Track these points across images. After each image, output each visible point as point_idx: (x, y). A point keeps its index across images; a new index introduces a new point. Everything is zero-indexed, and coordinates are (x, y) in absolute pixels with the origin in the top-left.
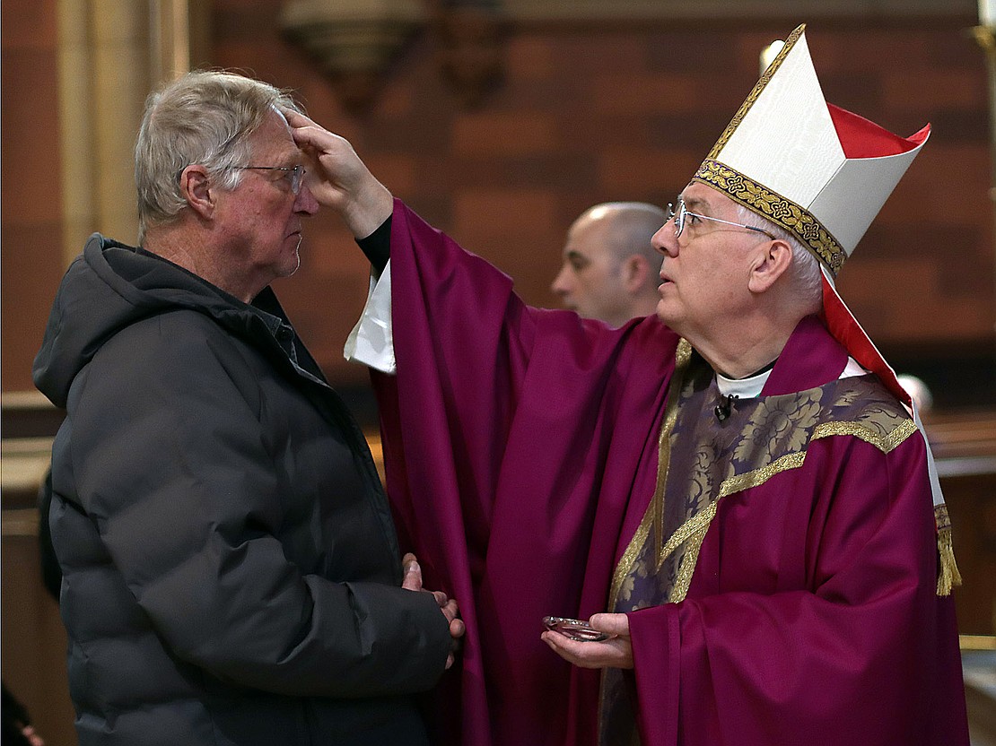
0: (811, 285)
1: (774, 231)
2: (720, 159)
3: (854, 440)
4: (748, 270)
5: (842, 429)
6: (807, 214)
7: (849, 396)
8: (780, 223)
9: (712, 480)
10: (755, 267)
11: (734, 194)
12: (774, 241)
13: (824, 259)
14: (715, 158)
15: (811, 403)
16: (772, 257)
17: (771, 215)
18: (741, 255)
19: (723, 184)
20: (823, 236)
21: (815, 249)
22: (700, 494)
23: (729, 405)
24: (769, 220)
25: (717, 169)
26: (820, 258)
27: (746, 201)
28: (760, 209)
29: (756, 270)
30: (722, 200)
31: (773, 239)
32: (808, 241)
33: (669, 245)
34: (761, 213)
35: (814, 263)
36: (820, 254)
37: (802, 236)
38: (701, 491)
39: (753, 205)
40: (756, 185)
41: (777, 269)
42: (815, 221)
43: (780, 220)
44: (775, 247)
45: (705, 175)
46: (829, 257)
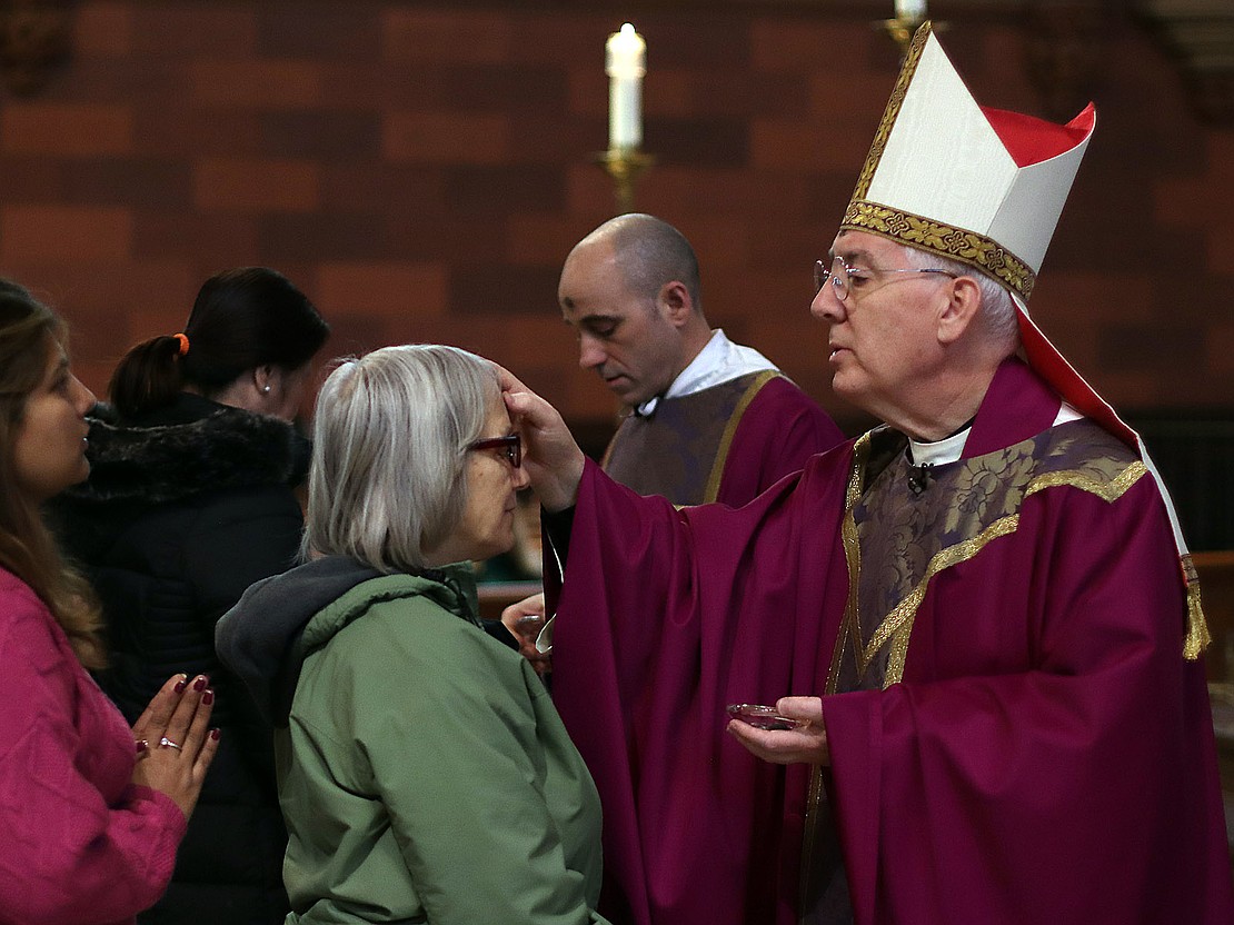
0: (1005, 319)
1: (952, 270)
2: (870, 198)
3: (1070, 490)
4: (933, 320)
5: (1057, 479)
6: (987, 241)
7: (1065, 444)
8: (959, 258)
9: (913, 563)
10: (940, 315)
11: (898, 236)
12: (957, 280)
13: (1014, 287)
14: (864, 197)
15: (1022, 457)
16: (957, 299)
17: (947, 251)
18: (923, 303)
19: (882, 227)
20: (1009, 261)
21: (1003, 278)
22: (900, 580)
23: (924, 476)
24: (945, 258)
25: (870, 211)
26: (1010, 287)
27: (913, 240)
28: (932, 246)
29: (943, 317)
30: (887, 246)
31: (954, 277)
32: (993, 271)
33: (834, 309)
34: (935, 251)
35: (1005, 294)
36: (1009, 283)
37: (986, 266)
38: (901, 577)
39: (922, 243)
40: (921, 220)
41: (967, 311)
42: (998, 246)
43: (958, 254)
44: (959, 286)
45: (857, 220)
46: (1019, 283)
